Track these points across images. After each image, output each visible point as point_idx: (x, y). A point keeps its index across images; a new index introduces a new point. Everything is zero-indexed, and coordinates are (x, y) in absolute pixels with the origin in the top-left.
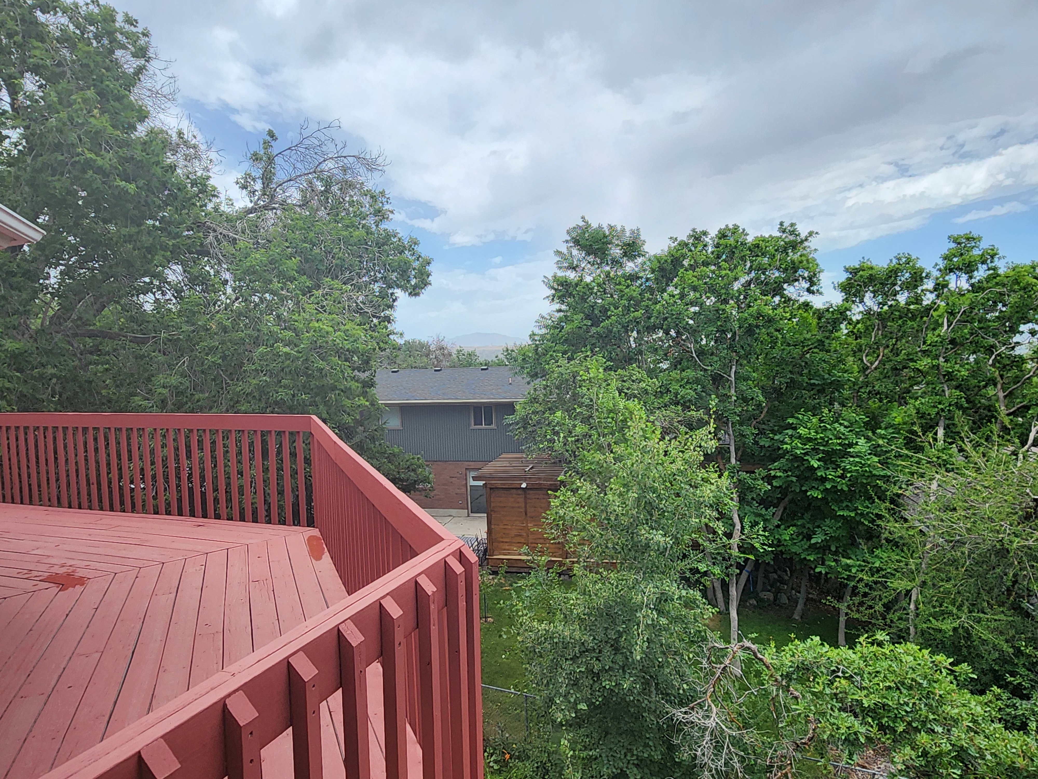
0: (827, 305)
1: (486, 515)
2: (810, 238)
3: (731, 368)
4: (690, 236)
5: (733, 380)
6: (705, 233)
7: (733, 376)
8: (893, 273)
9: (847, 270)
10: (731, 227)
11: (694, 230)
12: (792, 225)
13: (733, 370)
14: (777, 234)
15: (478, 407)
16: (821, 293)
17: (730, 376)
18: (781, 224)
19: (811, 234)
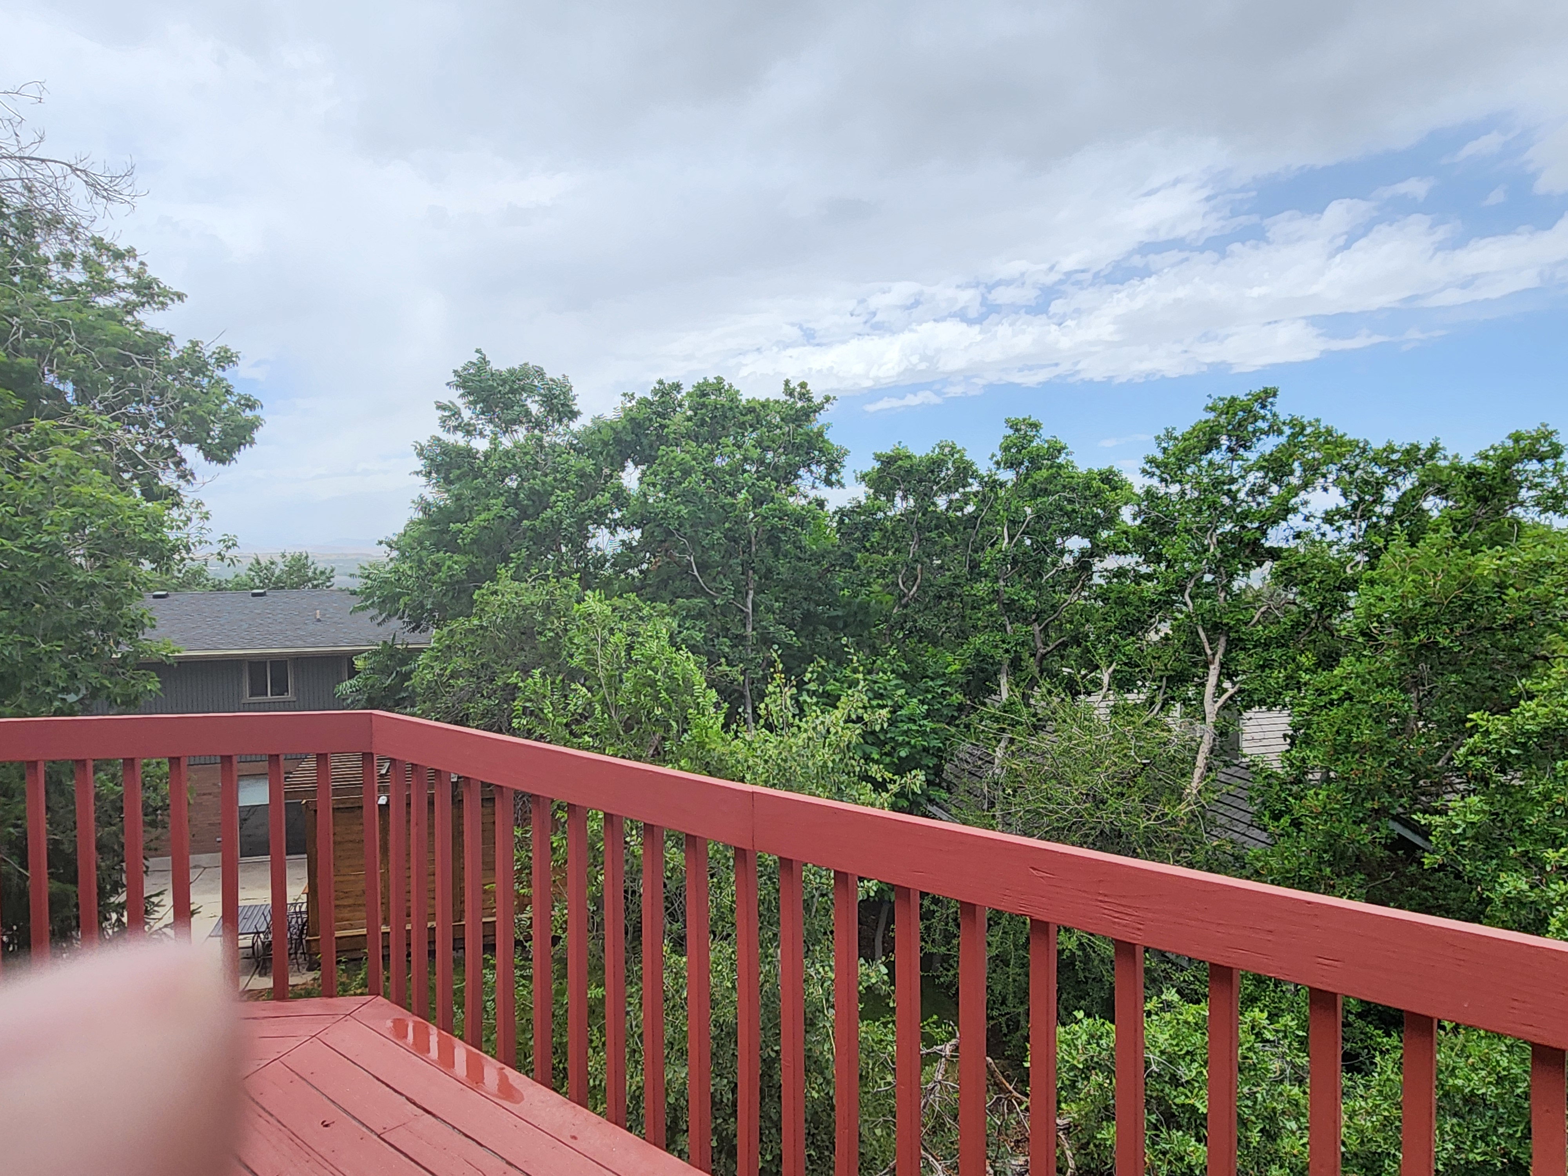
0: (854, 503)
1: (305, 856)
2: (826, 406)
3: (747, 594)
4: (655, 392)
5: (750, 611)
6: (677, 387)
7: (750, 606)
8: (936, 465)
9: (878, 457)
10: (711, 380)
11: (661, 382)
12: (803, 385)
13: (751, 597)
14: (783, 398)
15: (259, 663)
16: (843, 486)
17: (747, 607)
18: (787, 383)
19: (827, 399)
